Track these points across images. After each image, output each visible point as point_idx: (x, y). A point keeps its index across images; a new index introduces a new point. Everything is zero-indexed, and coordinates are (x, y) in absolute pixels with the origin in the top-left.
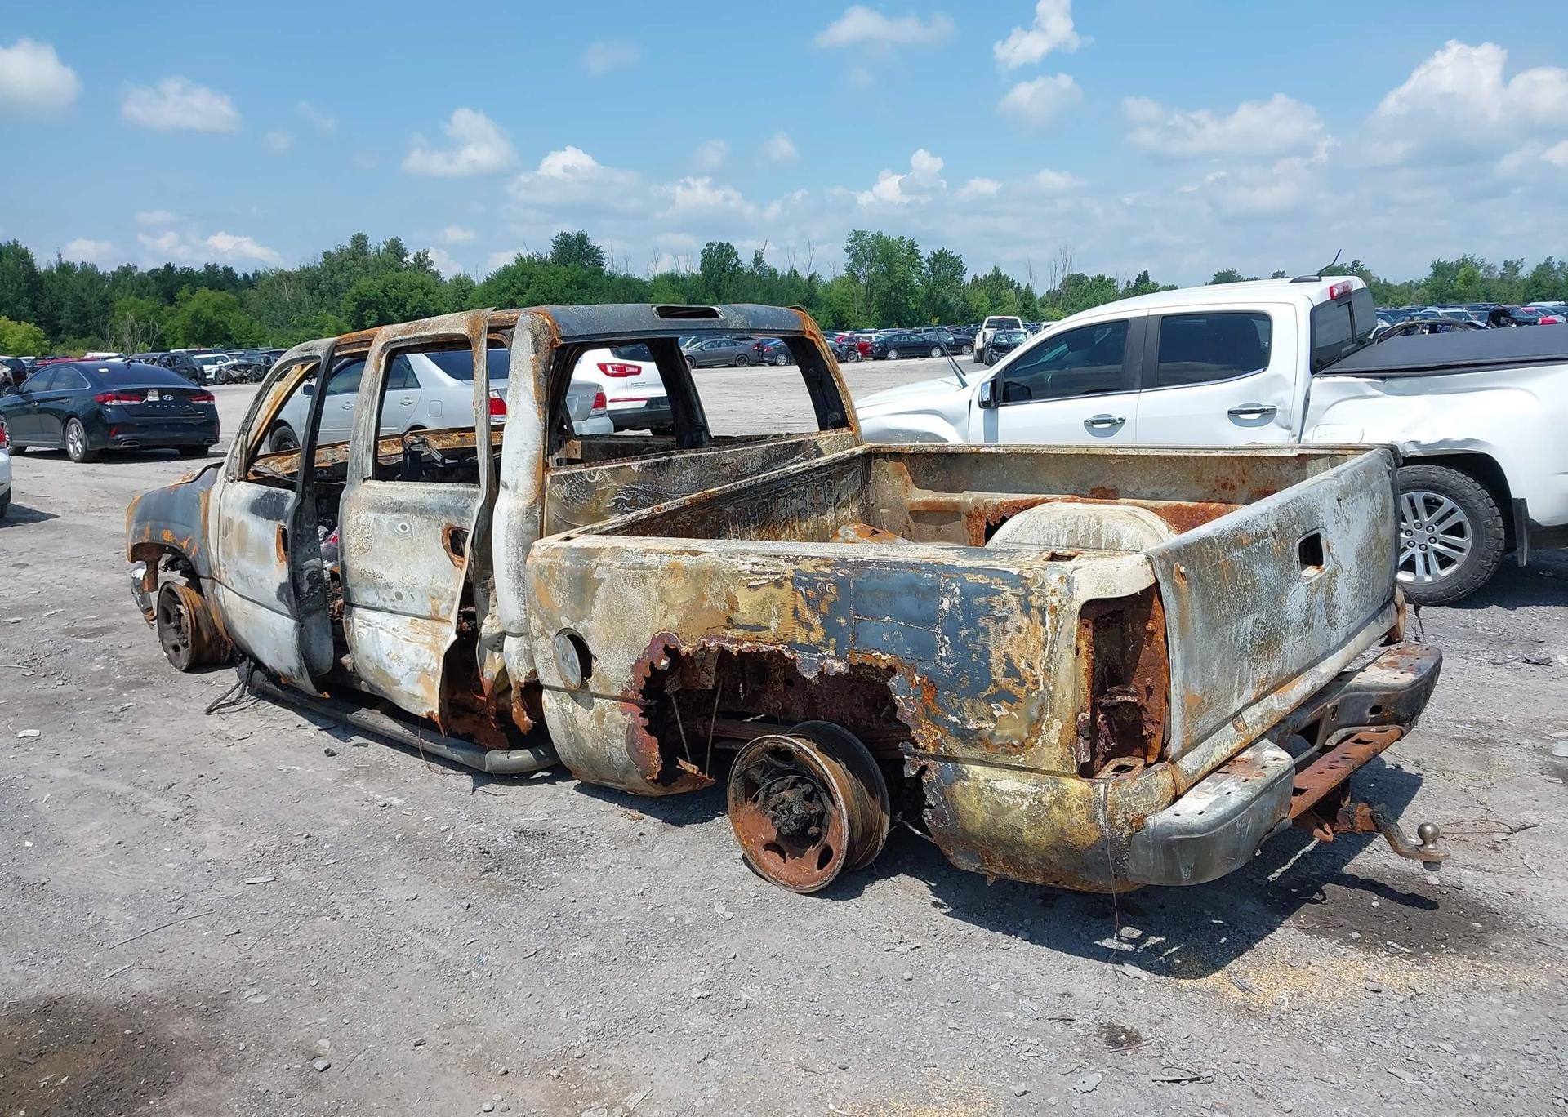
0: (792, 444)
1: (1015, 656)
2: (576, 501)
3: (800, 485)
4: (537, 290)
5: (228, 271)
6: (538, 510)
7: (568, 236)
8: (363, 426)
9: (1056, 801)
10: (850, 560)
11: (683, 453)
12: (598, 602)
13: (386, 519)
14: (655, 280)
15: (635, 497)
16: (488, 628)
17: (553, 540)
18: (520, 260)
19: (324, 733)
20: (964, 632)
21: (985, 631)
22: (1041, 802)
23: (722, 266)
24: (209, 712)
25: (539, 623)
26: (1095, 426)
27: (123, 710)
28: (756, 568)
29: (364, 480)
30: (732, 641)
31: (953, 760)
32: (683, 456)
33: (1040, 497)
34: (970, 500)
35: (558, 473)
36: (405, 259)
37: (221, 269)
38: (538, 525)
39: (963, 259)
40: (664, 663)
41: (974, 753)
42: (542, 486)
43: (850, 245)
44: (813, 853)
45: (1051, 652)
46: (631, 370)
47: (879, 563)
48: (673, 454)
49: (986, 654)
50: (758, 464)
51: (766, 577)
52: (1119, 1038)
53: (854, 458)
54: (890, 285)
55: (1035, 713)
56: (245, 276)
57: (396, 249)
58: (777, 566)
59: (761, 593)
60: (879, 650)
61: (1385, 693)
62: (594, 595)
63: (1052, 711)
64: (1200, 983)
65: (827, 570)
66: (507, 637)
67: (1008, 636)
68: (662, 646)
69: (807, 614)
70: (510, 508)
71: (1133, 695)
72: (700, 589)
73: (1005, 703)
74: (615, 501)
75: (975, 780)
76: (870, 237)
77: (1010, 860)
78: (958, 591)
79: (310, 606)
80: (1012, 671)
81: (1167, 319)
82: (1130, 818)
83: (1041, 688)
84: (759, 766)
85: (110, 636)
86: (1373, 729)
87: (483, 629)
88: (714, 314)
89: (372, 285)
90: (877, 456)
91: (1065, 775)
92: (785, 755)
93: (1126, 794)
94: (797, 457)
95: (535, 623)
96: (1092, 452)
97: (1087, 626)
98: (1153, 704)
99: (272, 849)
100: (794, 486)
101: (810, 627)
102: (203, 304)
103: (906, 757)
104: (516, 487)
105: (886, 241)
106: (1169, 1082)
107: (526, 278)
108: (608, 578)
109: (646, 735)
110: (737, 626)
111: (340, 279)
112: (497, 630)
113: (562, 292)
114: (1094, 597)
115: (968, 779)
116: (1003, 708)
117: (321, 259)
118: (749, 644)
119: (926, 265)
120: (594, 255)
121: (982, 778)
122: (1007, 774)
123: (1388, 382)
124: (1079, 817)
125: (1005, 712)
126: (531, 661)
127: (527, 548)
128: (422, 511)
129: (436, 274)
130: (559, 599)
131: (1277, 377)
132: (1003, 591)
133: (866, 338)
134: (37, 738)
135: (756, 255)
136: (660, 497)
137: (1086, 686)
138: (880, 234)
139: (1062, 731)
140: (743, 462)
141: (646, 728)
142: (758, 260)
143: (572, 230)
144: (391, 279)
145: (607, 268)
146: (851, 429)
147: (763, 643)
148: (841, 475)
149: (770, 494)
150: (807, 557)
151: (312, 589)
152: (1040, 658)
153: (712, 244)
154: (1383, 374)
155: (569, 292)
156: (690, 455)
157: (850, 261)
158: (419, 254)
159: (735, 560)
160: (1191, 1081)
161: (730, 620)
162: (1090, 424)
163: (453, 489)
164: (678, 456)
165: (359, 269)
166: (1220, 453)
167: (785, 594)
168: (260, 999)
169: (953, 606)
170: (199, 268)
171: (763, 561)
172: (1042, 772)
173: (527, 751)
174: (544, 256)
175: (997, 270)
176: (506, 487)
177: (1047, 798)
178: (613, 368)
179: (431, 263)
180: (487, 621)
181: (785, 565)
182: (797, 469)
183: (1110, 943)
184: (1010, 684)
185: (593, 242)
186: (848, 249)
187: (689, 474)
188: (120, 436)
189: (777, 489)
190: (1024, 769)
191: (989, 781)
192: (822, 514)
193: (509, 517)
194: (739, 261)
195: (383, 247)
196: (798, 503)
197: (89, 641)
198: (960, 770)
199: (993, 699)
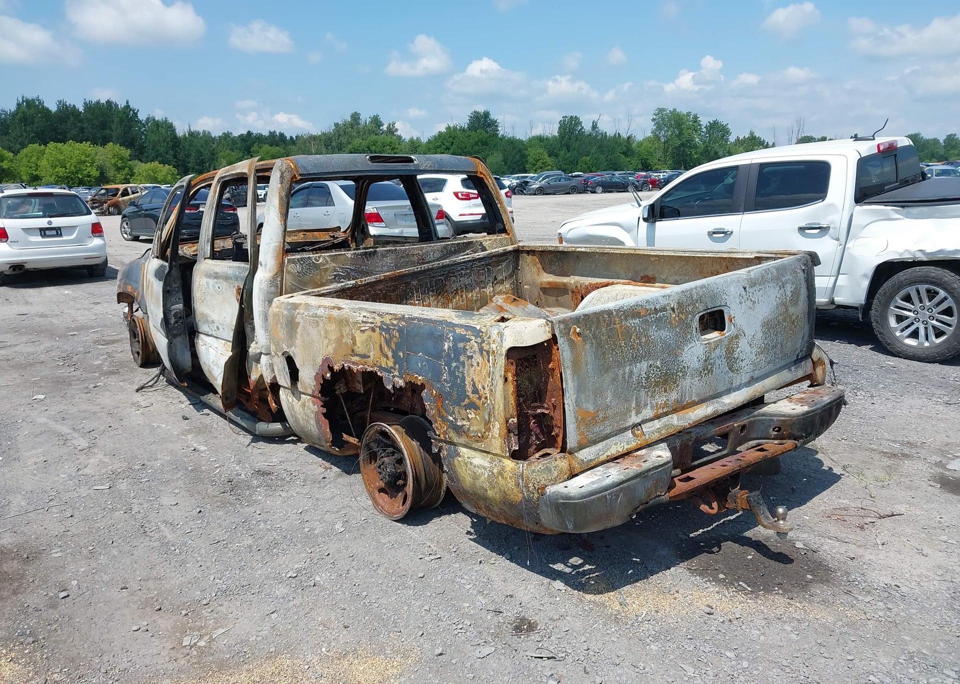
0: (464, 243)
1: (476, 380)
2: (306, 275)
3: (467, 269)
4: (458, 147)
5: (282, 135)
6: (279, 279)
7: (478, 113)
8: (205, 227)
9: (500, 473)
10: (406, 316)
11: (384, 247)
12: (298, 336)
13: (211, 282)
14: (530, 140)
15: (348, 274)
16: (253, 349)
17: (283, 298)
18: (449, 128)
19: (191, 406)
20: (454, 364)
21: (463, 364)
22: (493, 473)
23: (571, 132)
24: (137, 391)
25: (274, 347)
26: (714, 235)
27: (95, 387)
28: (365, 319)
29: (205, 259)
30: (354, 363)
31: (452, 443)
32: (384, 249)
33: (611, 281)
34: (572, 282)
35: (293, 257)
36: (381, 128)
37: (278, 134)
38: (279, 288)
39: (729, 126)
40: (328, 375)
41: (462, 440)
42: (281, 266)
43: (655, 117)
44: (400, 495)
45: (492, 379)
46: (473, 196)
48: (377, 247)
49: (463, 379)
50: (437, 255)
51: (368, 325)
53: (506, 254)
54: (680, 142)
55: (487, 417)
56: (291, 138)
57: (376, 122)
58: (374, 318)
59: (367, 333)
60: (417, 374)
61: (783, 418)
62: (296, 332)
63: (494, 416)
65: (395, 322)
66: (262, 355)
67: (473, 368)
68: (327, 365)
69: (386, 349)
70: (262, 277)
71: (547, 409)
72: (341, 331)
73: (473, 410)
74: (334, 275)
75: (464, 457)
76: (668, 112)
77: (488, 509)
78: (451, 338)
79: (175, 332)
80: (475, 391)
81: (762, 166)
82: (537, 487)
83: (489, 402)
84: (375, 441)
85: (116, 345)
86: (776, 442)
87: (250, 350)
88: (411, 161)
89: (361, 143)
90: (522, 252)
91: (504, 457)
92: (385, 434)
93: (534, 471)
94: (468, 251)
95: (273, 347)
96: (637, 252)
97: (512, 364)
98: (557, 415)
99: (119, 470)
100: (462, 269)
101: (387, 357)
102: (265, 154)
103: (432, 440)
104: (266, 265)
105: (678, 115)
106: (535, 657)
107: (451, 140)
108: (302, 321)
109: (323, 418)
110: (356, 355)
111: (344, 140)
112: (258, 351)
113: (472, 148)
114: (514, 346)
115: (460, 457)
116: (472, 413)
117: (333, 127)
118: (361, 366)
119: (705, 130)
120: (493, 124)
121: (466, 456)
122: (477, 454)
123: (907, 209)
124: (511, 484)
125: (473, 416)
126: (273, 370)
127: (270, 302)
128: (226, 278)
129: (400, 137)
130: (282, 333)
131: (832, 205)
132: (471, 340)
133: (656, 176)
134: (42, 400)
135: (593, 124)
136: (366, 274)
137: (513, 401)
138: (675, 110)
139: (500, 429)
140: (427, 253)
141: (324, 414)
142: (594, 127)
143: (481, 109)
144: (372, 140)
145: (501, 132)
146: (509, 234)
147: (368, 366)
148: (498, 263)
149: (443, 275)
150: (387, 314)
151: (176, 322)
152: (487, 383)
153: (566, 117)
154: (904, 204)
155: (477, 148)
156: (388, 248)
157: (655, 127)
158: (390, 125)
159: (356, 314)
160: (549, 658)
161: (353, 351)
162: (711, 234)
163: (240, 265)
164: (381, 249)
165: (354, 134)
166: (710, 255)
167: (376, 335)
168: (59, 554)
169: (449, 348)
170: (265, 133)
171: (368, 315)
172: (493, 454)
173: (279, 423)
174: (463, 126)
175: (752, 133)
176: (261, 265)
177: (495, 471)
178: (462, 195)
179: (397, 130)
180: (253, 345)
181: (377, 318)
182: (463, 259)
183: (559, 567)
184: (474, 397)
185: (493, 116)
186: (654, 120)
187: (389, 260)
188: (184, 231)
189: (450, 271)
190: (485, 452)
191: (469, 458)
192: (483, 288)
193: (260, 283)
194: (583, 127)
195: (368, 120)
196: (465, 281)
197: (104, 347)
198: (457, 451)
199: (468, 407)
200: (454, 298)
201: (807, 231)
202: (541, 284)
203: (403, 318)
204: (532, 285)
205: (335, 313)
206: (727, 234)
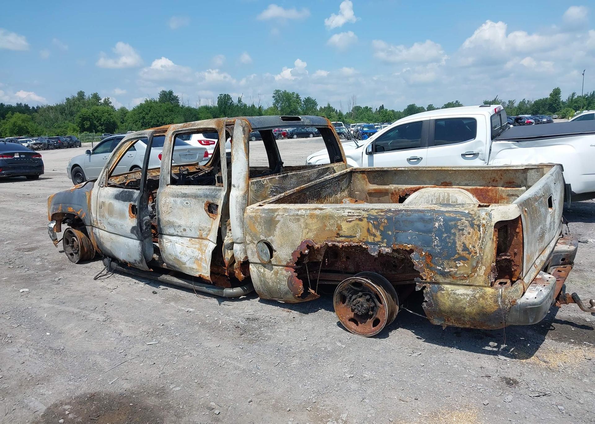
0: (326, 168)
1: (467, 243)
2: (258, 191)
3: (330, 183)
4: (154, 113)
5: (26, 106)
6: (247, 195)
7: (165, 92)
8: (166, 164)
9: (481, 296)
11: (291, 172)
12: (277, 230)
13: (179, 200)
14: (200, 108)
15: (277, 190)
16: (227, 241)
17: (255, 206)
18: (147, 101)
20: (445, 235)
21: (454, 234)
22: (475, 297)
23: (226, 103)
24: (96, 279)
25: (250, 238)
26: (411, 161)
27: (59, 280)
28: (350, 214)
29: (167, 185)
30: (339, 242)
31: (438, 283)
32: (291, 173)
33: (421, 186)
34: (393, 188)
35: (253, 181)
36: (100, 101)
37: (23, 105)
38: (247, 201)
39: (316, 100)
40: (307, 251)
41: (448, 280)
42: (248, 186)
43: (274, 95)
44: (370, 321)
45: (482, 241)
46: (211, 142)
47: (406, 211)
48: (288, 173)
49: (454, 243)
50: (315, 176)
51: (355, 217)
52: (511, 383)
53: (347, 173)
54: (290, 110)
55: (475, 264)
56: (33, 108)
57: (96, 97)
58: (359, 213)
59: (352, 224)
60: (406, 243)
61: (567, 253)
62: (275, 227)
63: (482, 263)
64: (528, 361)
65: (382, 214)
66: (235, 244)
67: (464, 236)
68: (306, 245)
69: (374, 230)
70: (236, 195)
71: (508, 256)
72: (324, 223)
73: (462, 261)
74: (271, 191)
75: (447, 290)
76: (282, 92)
77: (458, 320)
78: (442, 220)
79: (146, 235)
80: (465, 249)
81: (437, 120)
82: (511, 301)
83: (478, 255)
84: (347, 290)
86: (562, 267)
87: (225, 241)
88: (299, 119)
89: (87, 111)
90: (354, 172)
91: (485, 287)
92: (358, 284)
93: (510, 292)
94: (327, 173)
95: (248, 238)
96: (443, 169)
97: (496, 231)
98: (517, 259)
99: (150, 331)
100: (328, 184)
101: (375, 236)
102: (17, 119)
103: (417, 283)
104: (239, 186)
105: (288, 94)
106: (536, 396)
107: (149, 108)
108: (282, 220)
109: (297, 279)
110: (342, 236)
111: (74, 109)
112: (230, 242)
113: (163, 113)
114: (500, 220)
115: (444, 290)
116: (461, 263)
117: (65, 101)
118: (347, 243)
119: (303, 103)
120: (176, 99)
121: (450, 290)
122: (461, 287)
123: (520, 143)
124: (490, 302)
125: (462, 264)
126: (245, 252)
127: (244, 210)
128: (196, 197)
129: (112, 107)
130: (259, 228)
131: (480, 141)
132: (462, 219)
134: (29, 293)
135: (239, 99)
136: (284, 189)
137: (495, 253)
138: (285, 91)
139: (485, 271)
140: (311, 175)
141: (296, 277)
142: (240, 101)
143: (167, 90)
144: (95, 109)
145: (181, 104)
146: (344, 163)
147: (353, 242)
148: (342, 179)
149: (320, 188)
150: (373, 209)
151: (146, 228)
152: (478, 244)
153: (222, 95)
154: (518, 140)
155: (166, 113)
156: (294, 173)
157: (274, 101)
158: (105, 99)
159: (340, 211)
160: (543, 395)
161: (338, 234)
162: (409, 160)
163: (210, 188)
164: (290, 173)
165: (81, 105)
166: (494, 168)
167: (364, 223)
168: (178, 389)
169: (440, 225)
170: (14, 104)
171: (353, 211)
172: (476, 286)
173: (239, 288)
174: (156, 100)
175: (329, 105)
176: (234, 186)
177: (477, 295)
178: (204, 142)
179: (111, 103)
180: (226, 238)
181: (363, 213)
182: (330, 177)
183: (487, 348)
184: (465, 254)
185: (175, 94)
186: (274, 97)
187: (293, 180)
188: (3, 172)
189: (323, 185)
190: (468, 285)
191: (453, 290)
192: (336, 195)
193: (237, 197)
194: (232, 101)
195: (91, 96)
196: (329, 191)
198: (441, 287)
199: (459, 259)
200: (324, 201)
201: (467, 156)
202: (369, 191)
203: (390, 210)
204: (362, 191)
205: (317, 212)
206: (419, 159)
